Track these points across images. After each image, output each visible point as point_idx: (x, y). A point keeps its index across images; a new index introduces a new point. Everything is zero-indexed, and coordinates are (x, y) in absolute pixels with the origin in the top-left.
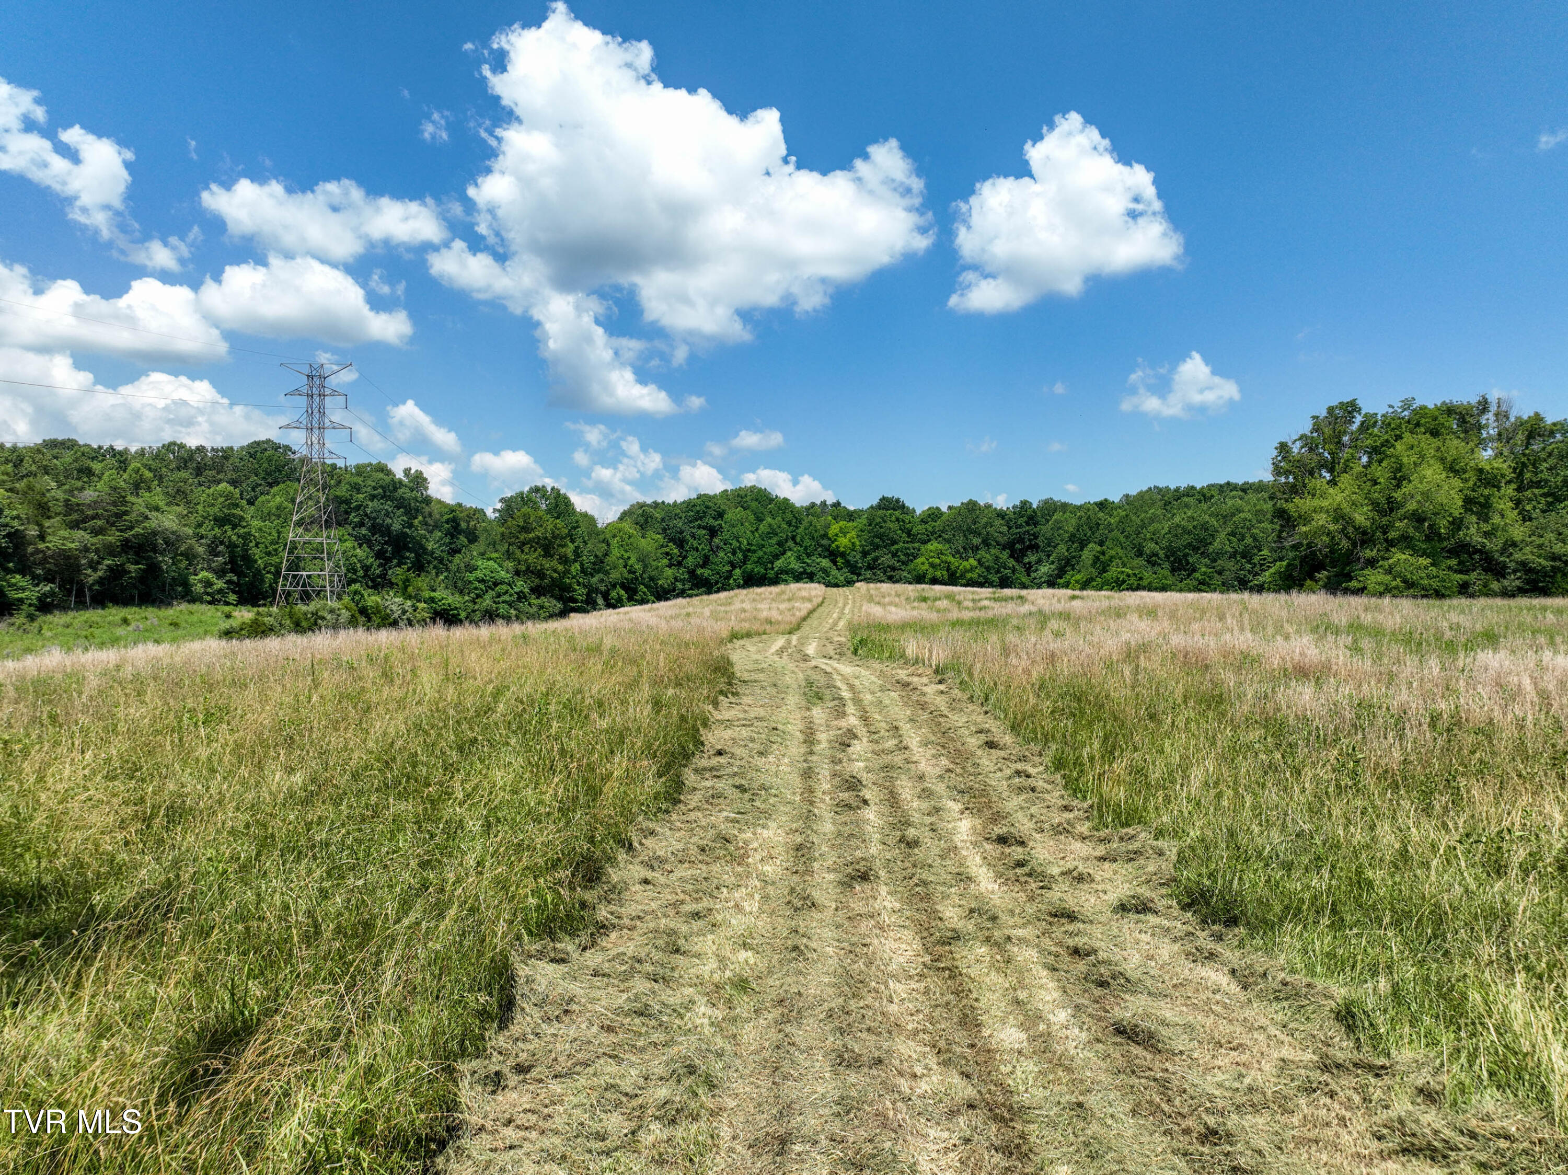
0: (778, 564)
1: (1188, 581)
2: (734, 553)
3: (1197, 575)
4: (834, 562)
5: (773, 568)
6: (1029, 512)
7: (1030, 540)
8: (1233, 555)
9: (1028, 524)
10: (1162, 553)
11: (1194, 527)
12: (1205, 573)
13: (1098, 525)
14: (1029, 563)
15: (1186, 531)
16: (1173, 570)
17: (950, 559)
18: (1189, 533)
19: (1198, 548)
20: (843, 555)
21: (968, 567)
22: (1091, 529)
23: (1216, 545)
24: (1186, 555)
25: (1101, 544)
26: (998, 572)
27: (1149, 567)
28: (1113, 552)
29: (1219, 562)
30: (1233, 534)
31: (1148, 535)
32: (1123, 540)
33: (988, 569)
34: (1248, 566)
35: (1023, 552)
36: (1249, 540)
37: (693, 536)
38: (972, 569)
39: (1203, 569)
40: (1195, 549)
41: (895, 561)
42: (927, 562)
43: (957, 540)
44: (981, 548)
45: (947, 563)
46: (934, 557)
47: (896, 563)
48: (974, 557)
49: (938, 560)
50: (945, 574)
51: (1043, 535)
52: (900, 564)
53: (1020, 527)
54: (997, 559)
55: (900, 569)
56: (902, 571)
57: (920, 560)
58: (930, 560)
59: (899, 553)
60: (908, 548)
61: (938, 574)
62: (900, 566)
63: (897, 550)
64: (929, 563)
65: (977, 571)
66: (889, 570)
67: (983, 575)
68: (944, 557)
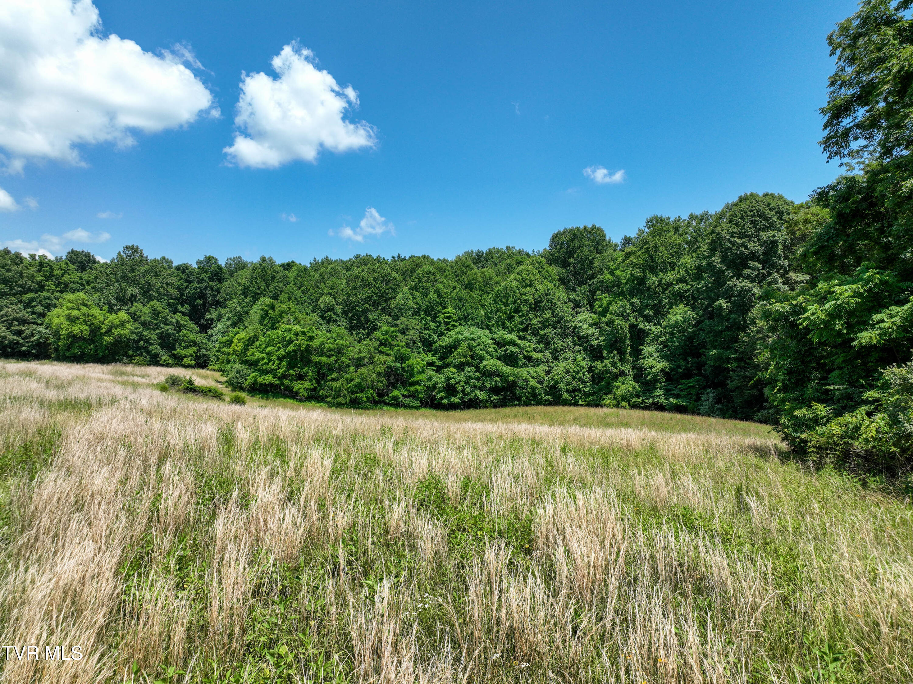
1: (367, 342)
3: (378, 334)
6: (214, 267)
8: (416, 312)
10: (338, 310)
11: (375, 280)
12: (387, 333)
13: (273, 277)
15: (366, 284)
16: (351, 329)
17: (95, 311)
18: (369, 285)
19: (379, 304)
21: (117, 322)
22: (266, 281)
23: (399, 299)
24: (366, 312)
25: (275, 297)
26: (157, 327)
27: (324, 323)
28: (284, 307)
29: (403, 319)
30: (415, 288)
31: (326, 291)
32: (299, 293)
33: (144, 324)
34: (433, 325)
35: (205, 308)
36: (433, 296)
38: (123, 324)
39: (385, 328)
40: (376, 305)
41: (27, 312)
42: (64, 314)
43: (110, 290)
44: (139, 299)
45: (88, 315)
46: (73, 309)
47: (27, 315)
48: (128, 310)
49: (78, 312)
50: (86, 330)
51: (225, 291)
52: (35, 316)
53: (202, 283)
54: (156, 313)
55: (34, 323)
56: (37, 325)
57: (55, 311)
58: (67, 312)
59: (34, 304)
60: (49, 298)
61: (76, 329)
62: (35, 319)
63: (32, 300)
64: (66, 315)
65: (129, 326)
66: (16, 323)
67: (136, 331)
68: (84, 309)
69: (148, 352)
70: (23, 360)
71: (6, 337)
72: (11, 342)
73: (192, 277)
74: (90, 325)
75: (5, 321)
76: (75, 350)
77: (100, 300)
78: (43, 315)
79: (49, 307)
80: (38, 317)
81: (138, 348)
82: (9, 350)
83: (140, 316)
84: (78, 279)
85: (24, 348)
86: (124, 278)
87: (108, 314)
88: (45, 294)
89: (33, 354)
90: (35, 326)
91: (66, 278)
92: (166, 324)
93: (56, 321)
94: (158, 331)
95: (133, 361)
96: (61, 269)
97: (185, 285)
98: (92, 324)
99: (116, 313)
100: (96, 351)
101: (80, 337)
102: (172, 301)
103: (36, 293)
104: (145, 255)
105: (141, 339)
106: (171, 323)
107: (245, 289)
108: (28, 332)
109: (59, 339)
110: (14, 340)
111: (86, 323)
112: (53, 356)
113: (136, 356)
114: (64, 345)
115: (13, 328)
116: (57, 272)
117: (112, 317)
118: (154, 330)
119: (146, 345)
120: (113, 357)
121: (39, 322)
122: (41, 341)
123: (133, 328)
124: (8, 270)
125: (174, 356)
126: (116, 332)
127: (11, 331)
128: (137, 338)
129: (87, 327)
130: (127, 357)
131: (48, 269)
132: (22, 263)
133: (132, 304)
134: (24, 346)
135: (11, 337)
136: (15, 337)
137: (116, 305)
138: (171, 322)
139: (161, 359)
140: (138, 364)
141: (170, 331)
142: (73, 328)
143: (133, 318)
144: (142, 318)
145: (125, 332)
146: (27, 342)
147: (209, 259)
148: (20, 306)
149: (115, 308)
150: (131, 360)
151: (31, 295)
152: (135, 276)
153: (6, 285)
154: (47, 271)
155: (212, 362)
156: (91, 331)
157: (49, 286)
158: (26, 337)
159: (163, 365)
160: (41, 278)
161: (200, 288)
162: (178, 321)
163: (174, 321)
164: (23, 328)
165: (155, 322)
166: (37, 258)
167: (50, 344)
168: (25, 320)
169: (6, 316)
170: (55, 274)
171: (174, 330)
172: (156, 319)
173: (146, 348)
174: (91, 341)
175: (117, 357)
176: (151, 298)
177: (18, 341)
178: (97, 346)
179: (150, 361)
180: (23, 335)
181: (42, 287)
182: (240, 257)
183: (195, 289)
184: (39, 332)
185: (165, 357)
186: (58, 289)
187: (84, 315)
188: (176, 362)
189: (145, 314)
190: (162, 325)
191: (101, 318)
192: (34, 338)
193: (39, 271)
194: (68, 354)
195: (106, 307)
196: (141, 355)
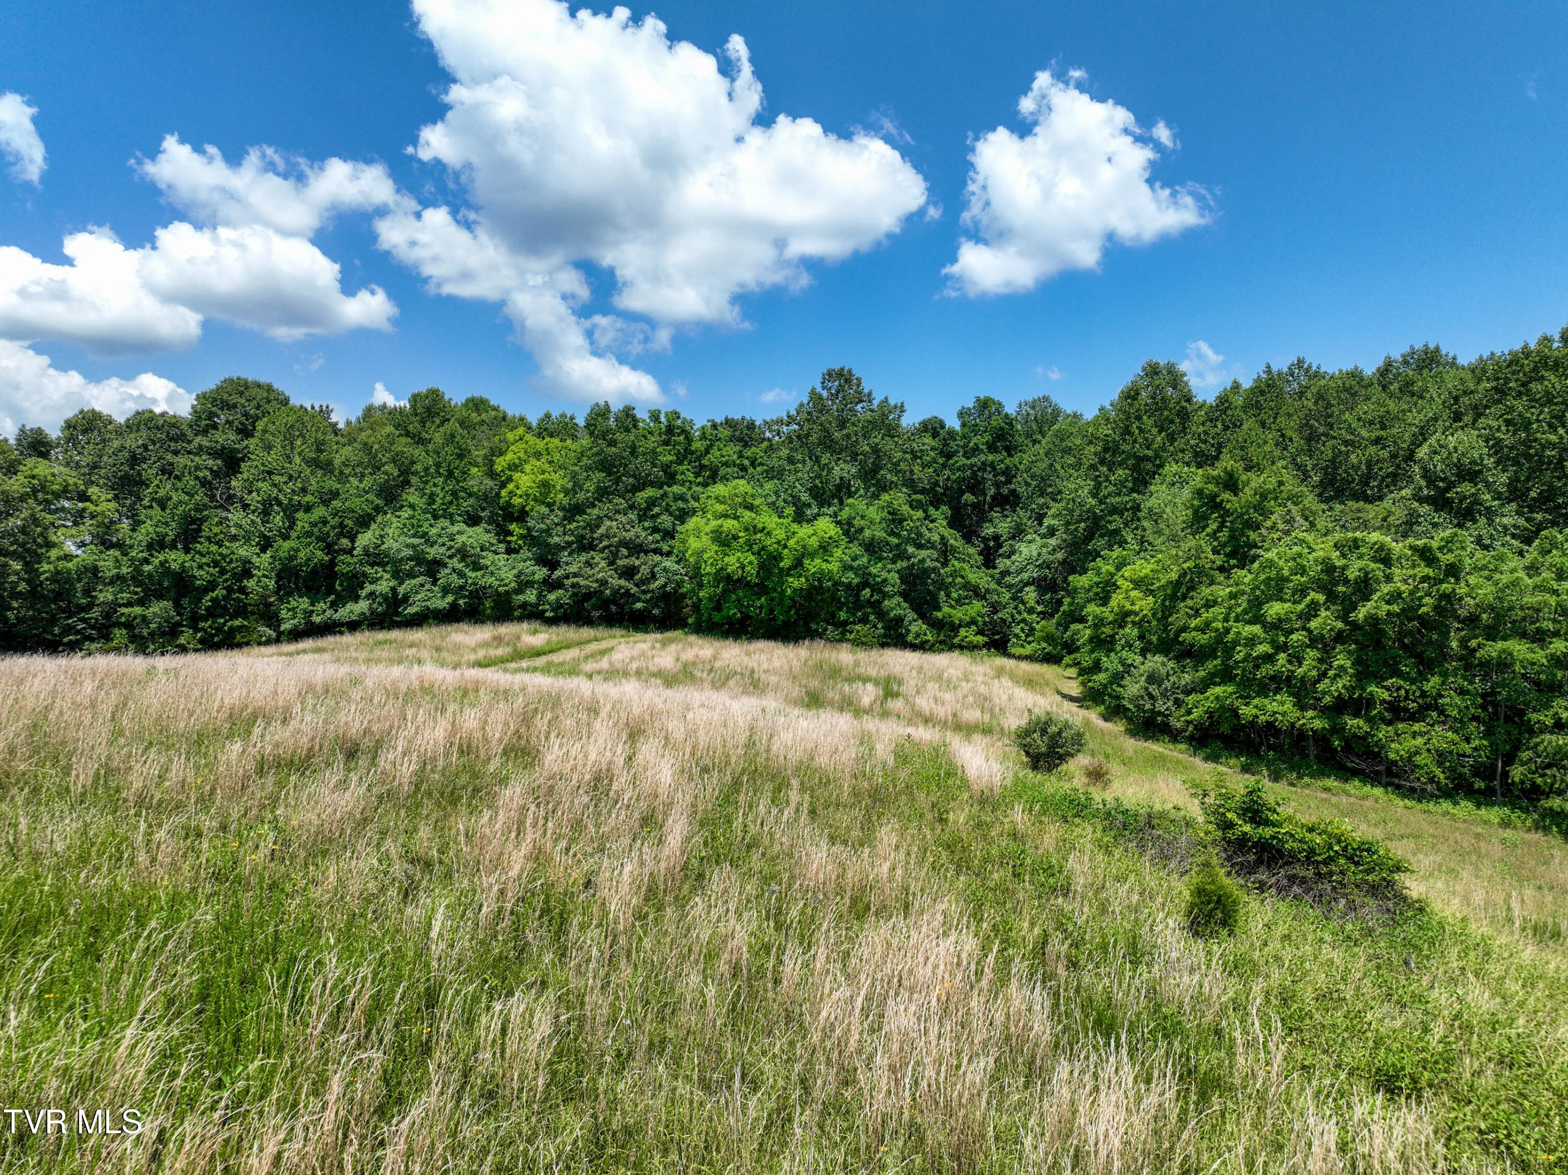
0: (365, 539)
2: (266, 513)
4: (503, 533)
5: (350, 552)
6: (996, 421)
7: (997, 485)
9: (992, 448)
14: (996, 538)
17: (768, 520)
20: (521, 516)
21: (813, 543)
26: (901, 555)
33: (872, 548)
35: (981, 513)
37: (167, 471)
38: (825, 548)
41: (645, 529)
42: (708, 529)
43: (797, 471)
44: (858, 490)
45: (756, 530)
46: (726, 516)
47: (644, 534)
48: (835, 515)
49: (735, 522)
50: (751, 563)
51: (1028, 470)
52: (657, 536)
53: (973, 455)
54: (895, 520)
55: (656, 551)
56: (662, 555)
57: (693, 522)
58: (714, 523)
59: (656, 510)
60: (682, 498)
61: (732, 561)
62: (658, 542)
63: (652, 503)
64: (712, 532)
65: (838, 553)
66: (624, 552)
67: (855, 564)
68: (747, 515)
69: (881, 615)
70: (637, 629)
71: (607, 582)
72: (615, 592)
73: (952, 444)
74: (759, 553)
75: (605, 548)
76: (729, 608)
77: (778, 496)
78: (669, 534)
79: (683, 516)
80: (663, 539)
81: (858, 605)
82: (613, 608)
83: (861, 530)
84: (735, 457)
85: (639, 605)
86: (828, 443)
87: (795, 526)
88: (676, 489)
89: (654, 616)
90: (657, 558)
91: (713, 458)
92: (920, 547)
93: (694, 544)
94: (900, 565)
95: (848, 636)
96: (706, 438)
97: (941, 461)
98: (763, 548)
99: (809, 521)
100: (771, 611)
101: (739, 580)
102: (919, 497)
103: (661, 488)
104: (866, 391)
105: (864, 584)
106: (931, 545)
107: (1106, 450)
108: (644, 570)
109: (701, 585)
110: (621, 587)
111: (751, 546)
112: (690, 621)
113: (854, 623)
114: (710, 599)
115: (620, 563)
116: (697, 445)
117: (804, 531)
118: (894, 562)
119: (876, 597)
120: (806, 624)
121: (666, 548)
122: (668, 589)
123: (847, 558)
124: (613, 443)
125: (937, 625)
126: (814, 565)
127: (616, 570)
128: (856, 581)
129: (753, 558)
130: (834, 624)
131: (682, 438)
132: (635, 426)
133: (841, 502)
134: (639, 600)
135: (616, 582)
136: (622, 582)
137: (809, 505)
138: (929, 541)
139: (908, 631)
140: (859, 643)
141: (928, 563)
142: (726, 559)
143: (846, 533)
144: (867, 533)
145: (830, 567)
146: (644, 592)
147: (984, 404)
148: (633, 516)
149: (808, 512)
150: (843, 634)
151: (649, 492)
152: (848, 436)
153: (609, 474)
154: (680, 443)
155: (1016, 636)
156: (762, 566)
157: (683, 473)
158: (643, 582)
159: (914, 647)
160: (670, 458)
161: (971, 466)
162: (943, 538)
163: (936, 538)
164: (637, 563)
165: (895, 541)
166: (663, 419)
167: (684, 596)
168: (641, 545)
169: (608, 537)
170: (693, 448)
171: (937, 560)
172: (898, 536)
173: (876, 606)
174: (760, 589)
175: (814, 626)
176: (884, 487)
177: (628, 591)
178: (772, 599)
179: (885, 636)
180: (637, 577)
181: (671, 478)
182: (1046, 399)
183: (962, 469)
184: (665, 570)
185: (917, 628)
186: (700, 479)
187: (746, 529)
188: (942, 638)
189: (872, 522)
190: (911, 550)
191: (780, 534)
192: (657, 583)
193: (666, 443)
194: (717, 617)
195: (790, 510)
196: (864, 620)
